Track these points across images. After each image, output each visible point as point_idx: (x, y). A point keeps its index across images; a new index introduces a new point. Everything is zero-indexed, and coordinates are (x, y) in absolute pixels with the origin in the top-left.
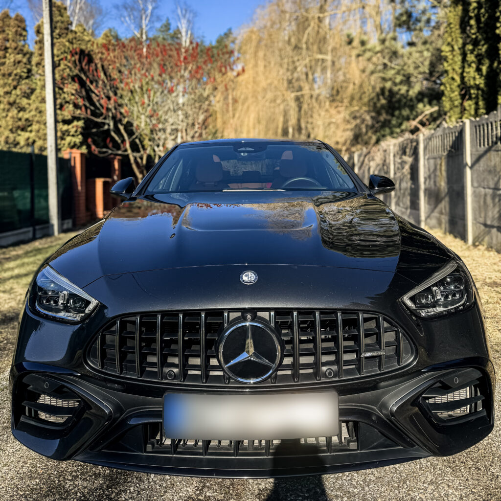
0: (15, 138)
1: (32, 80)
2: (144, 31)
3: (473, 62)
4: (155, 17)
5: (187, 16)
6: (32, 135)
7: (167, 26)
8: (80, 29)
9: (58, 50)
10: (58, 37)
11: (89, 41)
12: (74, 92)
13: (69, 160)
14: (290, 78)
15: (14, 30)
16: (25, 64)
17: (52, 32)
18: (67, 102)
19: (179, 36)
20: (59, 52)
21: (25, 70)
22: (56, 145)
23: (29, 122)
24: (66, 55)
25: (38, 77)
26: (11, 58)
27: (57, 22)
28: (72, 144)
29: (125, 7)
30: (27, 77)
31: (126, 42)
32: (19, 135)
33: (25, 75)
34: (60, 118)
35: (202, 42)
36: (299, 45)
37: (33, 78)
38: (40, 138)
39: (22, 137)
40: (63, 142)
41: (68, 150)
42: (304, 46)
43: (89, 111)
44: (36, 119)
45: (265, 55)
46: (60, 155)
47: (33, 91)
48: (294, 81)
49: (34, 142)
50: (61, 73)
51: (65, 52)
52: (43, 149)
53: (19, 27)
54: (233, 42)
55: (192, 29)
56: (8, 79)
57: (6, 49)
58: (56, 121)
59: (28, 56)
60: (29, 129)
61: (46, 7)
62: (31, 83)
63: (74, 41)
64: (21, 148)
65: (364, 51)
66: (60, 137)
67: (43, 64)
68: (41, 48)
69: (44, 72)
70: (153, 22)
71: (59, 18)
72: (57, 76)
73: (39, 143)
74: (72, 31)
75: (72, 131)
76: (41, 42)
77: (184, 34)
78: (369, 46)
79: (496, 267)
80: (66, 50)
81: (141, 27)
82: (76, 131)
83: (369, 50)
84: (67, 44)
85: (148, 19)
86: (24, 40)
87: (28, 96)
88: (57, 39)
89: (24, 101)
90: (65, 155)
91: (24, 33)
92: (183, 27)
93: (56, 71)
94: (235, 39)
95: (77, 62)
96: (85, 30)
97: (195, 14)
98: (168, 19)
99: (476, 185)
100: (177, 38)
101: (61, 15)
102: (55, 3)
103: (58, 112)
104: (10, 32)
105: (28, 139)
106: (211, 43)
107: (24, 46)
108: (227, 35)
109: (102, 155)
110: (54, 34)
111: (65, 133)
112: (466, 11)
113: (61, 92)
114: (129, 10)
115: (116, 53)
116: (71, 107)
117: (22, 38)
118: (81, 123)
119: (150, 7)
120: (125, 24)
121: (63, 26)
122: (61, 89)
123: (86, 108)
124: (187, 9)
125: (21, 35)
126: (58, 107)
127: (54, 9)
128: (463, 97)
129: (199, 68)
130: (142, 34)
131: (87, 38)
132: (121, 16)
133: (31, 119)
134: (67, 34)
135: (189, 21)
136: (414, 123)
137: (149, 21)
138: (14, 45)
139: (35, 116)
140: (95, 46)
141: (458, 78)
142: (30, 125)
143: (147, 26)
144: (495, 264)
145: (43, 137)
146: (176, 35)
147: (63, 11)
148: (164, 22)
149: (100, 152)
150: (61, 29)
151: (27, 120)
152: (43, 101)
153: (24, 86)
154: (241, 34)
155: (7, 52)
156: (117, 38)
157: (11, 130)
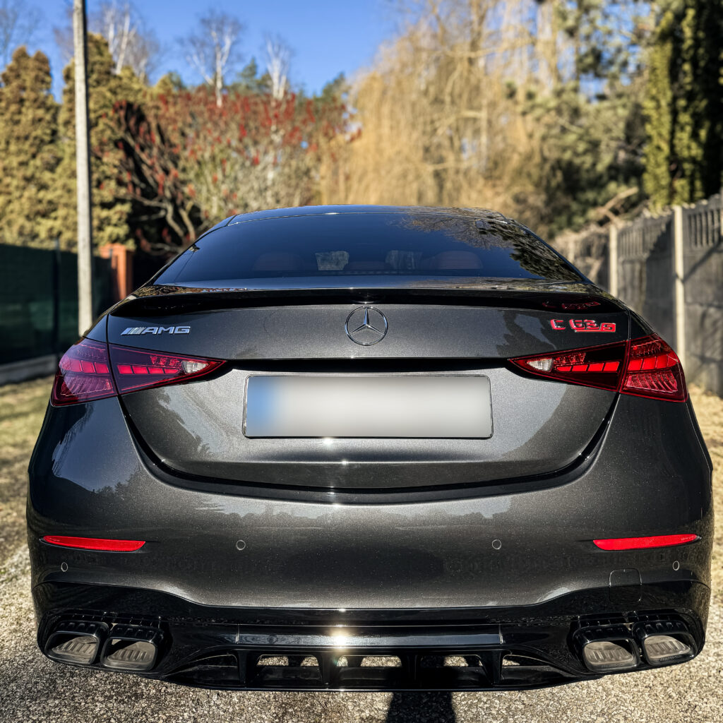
0: (33, 227)
1: (57, 146)
2: (219, 76)
3: (687, 124)
4: (235, 56)
5: (281, 54)
6: (57, 225)
7: (252, 69)
8: (127, 73)
9: (96, 103)
10: (95, 84)
11: (140, 90)
12: (117, 163)
13: (108, 261)
14: (427, 143)
15: (33, 74)
16: (49, 122)
17: (87, 77)
18: (108, 178)
19: (269, 83)
20: (97, 107)
21: (48, 131)
22: (91, 238)
23: (53, 206)
24: (105, 110)
25: (67, 141)
26: (29, 114)
27: (95, 63)
28: (114, 237)
29: (193, 41)
30: (52, 142)
31: (193, 92)
32: (39, 224)
33: (47, 138)
34: (97, 199)
35: (302, 92)
36: (441, 97)
37: (59, 142)
38: (68, 228)
39: (43, 227)
40: (101, 234)
41: (108, 246)
42: (448, 99)
43: (138, 191)
44: (63, 201)
45: (392, 112)
46: (96, 253)
47: (59, 161)
48: (433, 149)
49: (60, 234)
50: (99, 135)
51: (105, 106)
52: (72, 243)
53: (40, 69)
54: (347, 92)
55: (288, 73)
56: (24, 144)
57: (22, 101)
58: (91, 205)
59: (52, 111)
60: (53, 215)
61: (79, 43)
62: (56, 150)
63: (119, 90)
64: (42, 241)
65: (533, 107)
66: (97, 227)
67: (73, 123)
68: (72, 101)
69: (74, 133)
70: (232, 63)
71: (97, 58)
72: (94, 141)
73: (67, 235)
74: (115, 77)
75: (115, 219)
76: (71, 92)
77: (275, 80)
78: (539, 100)
79: (716, 419)
80: (107, 103)
81: (214, 70)
82: (120, 219)
83: (540, 106)
84: (109, 95)
85: (225, 58)
86: (48, 89)
87: (51, 168)
88: (94, 87)
89: (47, 176)
90: (104, 251)
91: (47, 79)
92: (275, 70)
93: (93, 133)
94: (350, 87)
95: (123, 121)
96: (133, 75)
97: (293, 53)
98: (254, 59)
99: (689, 300)
100: (267, 86)
101: (101, 54)
102: (91, 37)
103: (95, 191)
104: (28, 78)
105: (51, 229)
106: (315, 93)
107: (47, 97)
108: (339, 81)
109: (155, 254)
110: (91, 81)
111: (104, 222)
112: (677, 52)
113: (98, 162)
114: (198, 45)
115: (178, 108)
116: (113, 184)
117: (44, 86)
118: (126, 208)
119: (228, 42)
120: (192, 67)
121: (103, 69)
122: (99, 158)
123: (135, 186)
124: (281, 44)
125: (43, 81)
126: (94, 183)
127: (90, 45)
128: (673, 174)
129: (295, 129)
130: (215, 81)
131: (136, 86)
132: (187, 54)
133: (55, 200)
134: (108, 80)
135: (283, 63)
136: (603, 211)
137: (227, 61)
138: (32, 96)
139: (61, 197)
140: (148, 98)
141: (665, 147)
142: (55, 210)
143: (223, 68)
144: (715, 414)
145: (73, 227)
146: (265, 82)
147: (103, 48)
148: (248, 61)
149: (153, 249)
150: (100, 73)
151: (50, 202)
152: (73, 175)
153: (46, 155)
154: (356, 81)
155: (22, 106)
156: (180, 85)
157: (28, 218)
